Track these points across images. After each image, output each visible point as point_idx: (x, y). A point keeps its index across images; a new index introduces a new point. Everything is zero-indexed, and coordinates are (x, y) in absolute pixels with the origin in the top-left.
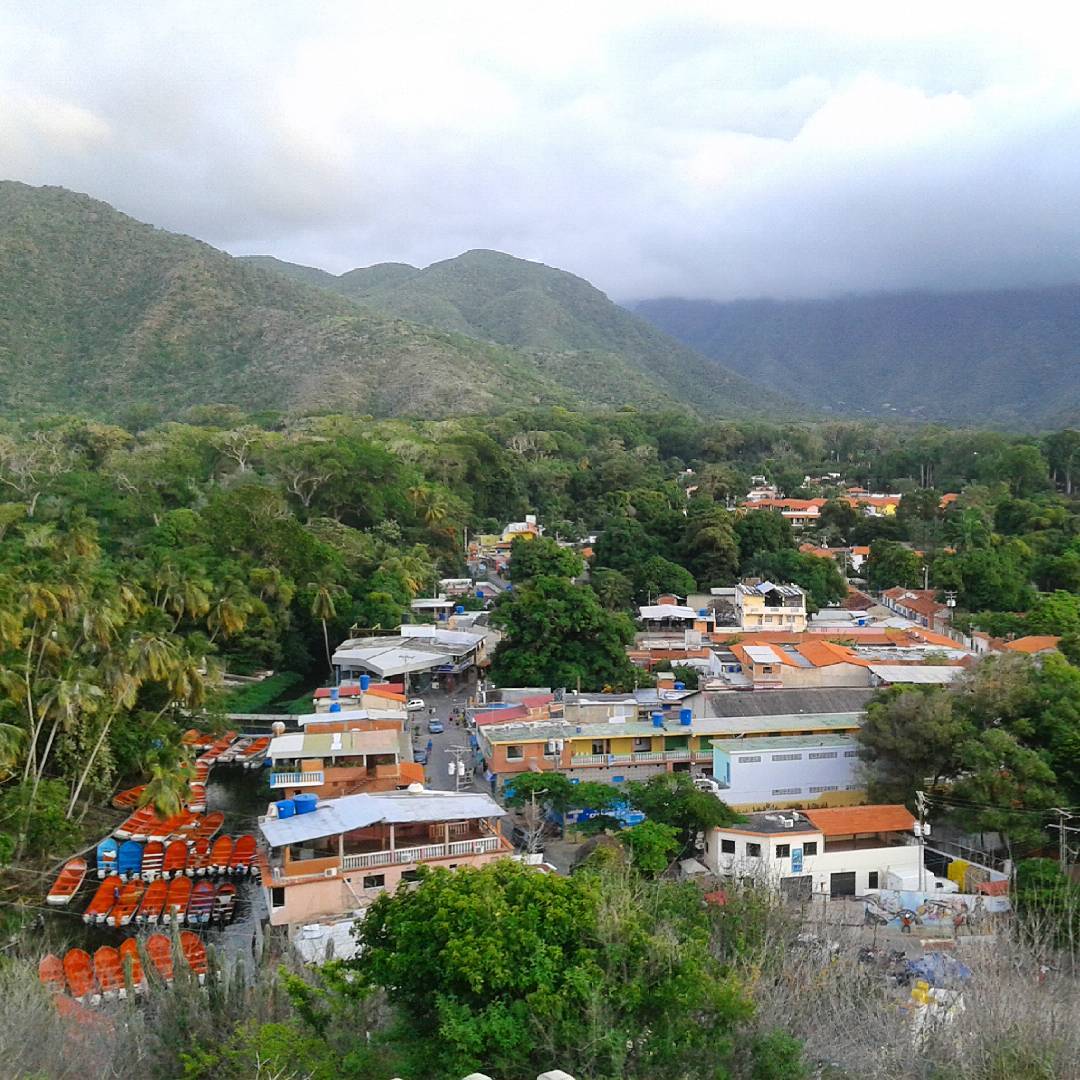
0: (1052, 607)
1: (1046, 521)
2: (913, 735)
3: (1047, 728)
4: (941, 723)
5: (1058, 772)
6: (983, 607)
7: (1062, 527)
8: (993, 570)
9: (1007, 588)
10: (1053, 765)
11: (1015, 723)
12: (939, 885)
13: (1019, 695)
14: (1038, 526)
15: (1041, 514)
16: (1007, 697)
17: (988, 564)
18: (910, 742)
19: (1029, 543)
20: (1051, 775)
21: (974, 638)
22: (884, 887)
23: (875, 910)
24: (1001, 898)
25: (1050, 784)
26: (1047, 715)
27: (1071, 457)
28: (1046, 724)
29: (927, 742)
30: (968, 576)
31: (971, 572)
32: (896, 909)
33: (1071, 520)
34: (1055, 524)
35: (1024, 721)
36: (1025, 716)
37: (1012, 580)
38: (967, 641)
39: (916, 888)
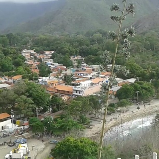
0: (19, 70)
1: (12, 52)
2: (7, 99)
3: (31, 94)
4: (12, 96)
5: (34, 101)
6: (5, 71)
7: (15, 53)
8: (6, 64)
9: (9, 67)
10: (33, 100)
11: (25, 94)
12: (15, 126)
13: (25, 89)
14: (11, 54)
15: (11, 51)
16: (23, 89)
17: (5, 62)
18: (7, 101)
19: (10, 57)
20: (33, 102)
21: (5, 77)
22: (5, 129)
23: (5, 133)
24: (28, 126)
25: (33, 104)
26: (30, 91)
27: (12, 38)
28: (31, 93)
29: (10, 100)
30: (2, 65)
31: (2, 64)
32: (9, 132)
33: (17, 52)
34: (14, 53)
35: (27, 93)
36: (26, 92)
37: (10, 65)
38: (3, 78)
39: (12, 127)
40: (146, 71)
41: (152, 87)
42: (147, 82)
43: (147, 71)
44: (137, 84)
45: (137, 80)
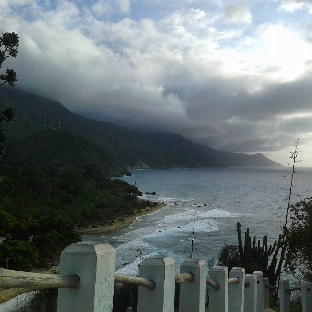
40: (23, 222)
41: (33, 249)
42: (25, 241)
43: (26, 223)
44: (6, 246)
45: (7, 239)
